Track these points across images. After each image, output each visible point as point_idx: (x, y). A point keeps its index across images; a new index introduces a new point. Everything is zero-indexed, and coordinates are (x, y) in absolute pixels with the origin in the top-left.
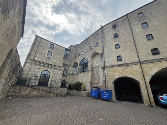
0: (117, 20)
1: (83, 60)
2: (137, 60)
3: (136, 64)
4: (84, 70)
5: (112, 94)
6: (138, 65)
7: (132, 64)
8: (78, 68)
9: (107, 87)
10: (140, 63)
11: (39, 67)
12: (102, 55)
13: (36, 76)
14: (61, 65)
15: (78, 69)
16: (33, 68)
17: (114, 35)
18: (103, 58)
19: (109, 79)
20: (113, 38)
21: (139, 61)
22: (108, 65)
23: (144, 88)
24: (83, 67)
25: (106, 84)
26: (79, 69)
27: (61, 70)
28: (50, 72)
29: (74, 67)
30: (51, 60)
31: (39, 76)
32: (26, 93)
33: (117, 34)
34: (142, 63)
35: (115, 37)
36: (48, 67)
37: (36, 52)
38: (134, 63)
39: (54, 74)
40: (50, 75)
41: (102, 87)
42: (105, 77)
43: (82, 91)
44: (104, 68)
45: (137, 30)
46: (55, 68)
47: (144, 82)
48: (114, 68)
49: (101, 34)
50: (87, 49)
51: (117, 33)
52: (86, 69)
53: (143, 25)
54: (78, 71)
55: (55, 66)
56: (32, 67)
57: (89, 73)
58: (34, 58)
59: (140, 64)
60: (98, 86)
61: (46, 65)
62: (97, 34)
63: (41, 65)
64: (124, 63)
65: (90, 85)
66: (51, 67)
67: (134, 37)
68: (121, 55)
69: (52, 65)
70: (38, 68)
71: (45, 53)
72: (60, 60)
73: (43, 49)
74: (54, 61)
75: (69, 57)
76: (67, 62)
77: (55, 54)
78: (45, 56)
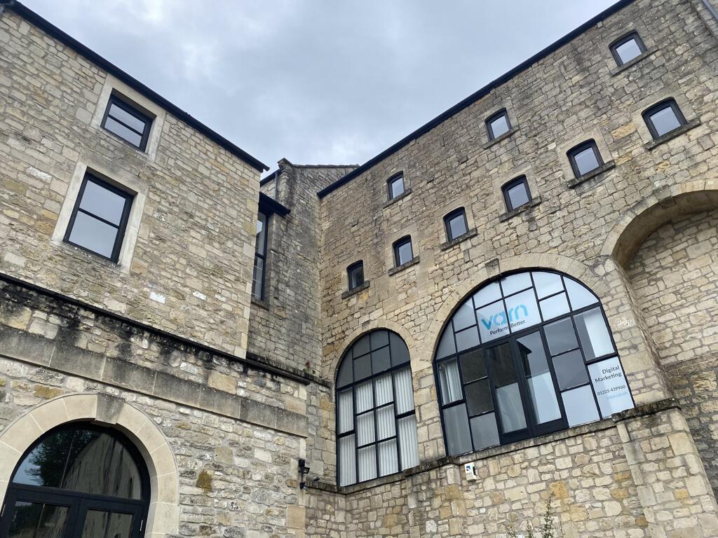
27: (281, 418)
36: (122, 365)
46: (207, 391)
66: (164, 378)
69: (166, 342)
71: (40, 185)
72: (228, 294)
73: (25, 139)
74: (153, 296)
75: (287, 285)
76: (272, 332)
77: (159, 211)
78: (47, 219)
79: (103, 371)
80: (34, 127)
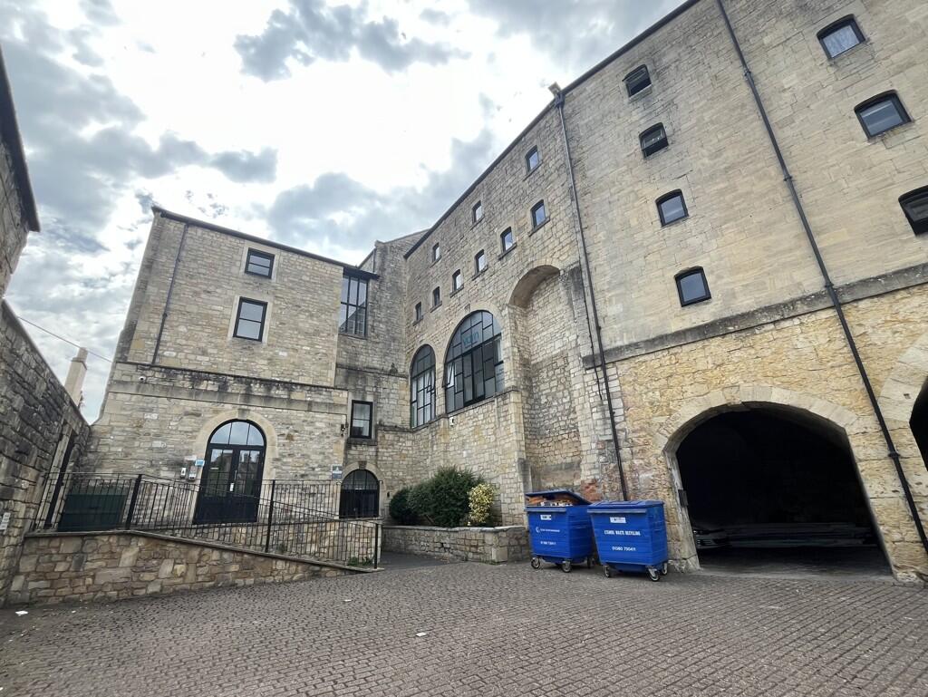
0: (653, 37)
1: (468, 325)
2: (813, 283)
3: (806, 309)
4: (480, 393)
5: (671, 529)
6: (823, 315)
7: (781, 312)
8: (439, 383)
9: (630, 485)
10: (835, 298)
11: (191, 405)
12: (578, 278)
13: (181, 464)
14: (330, 377)
15: (440, 391)
16: (154, 416)
17: (644, 136)
18: (589, 299)
19: (642, 429)
20: (640, 156)
21: (829, 285)
22: (626, 342)
23: (875, 464)
24: (468, 371)
25: (625, 466)
26: (445, 386)
27: (331, 407)
28: (264, 428)
29: (415, 378)
30: (262, 349)
31: (198, 458)
32: (120, 573)
33: (659, 127)
34: (847, 298)
35: (648, 152)
36: (248, 396)
37: (165, 315)
38: (793, 302)
39: (290, 437)
40: (262, 450)
41: (599, 491)
42: (613, 424)
43: (474, 524)
44: (599, 361)
45: (790, 80)
46: (290, 401)
47: (870, 422)
48: (665, 358)
49: (560, 141)
50: (481, 253)
51: (662, 119)
52: (490, 383)
53: (829, 40)
54: (440, 401)
55: (289, 386)
56: (151, 411)
57: (512, 409)
58: (156, 355)
59: (838, 306)
60: (577, 483)
61: (236, 388)
62: (534, 150)
63: (199, 392)
64: (727, 314)
65: (525, 481)
66: (268, 398)
67: (778, 134)
68: (699, 264)
69: (268, 383)
70: (187, 414)
71: (218, 313)
72: (322, 344)
73: (209, 292)
74: (281, 353)
75: (380, 322)
76: (370, 351)
77: (281, 309)
78: (224, 329)
79: (239, 400)
80: (211, 285)
